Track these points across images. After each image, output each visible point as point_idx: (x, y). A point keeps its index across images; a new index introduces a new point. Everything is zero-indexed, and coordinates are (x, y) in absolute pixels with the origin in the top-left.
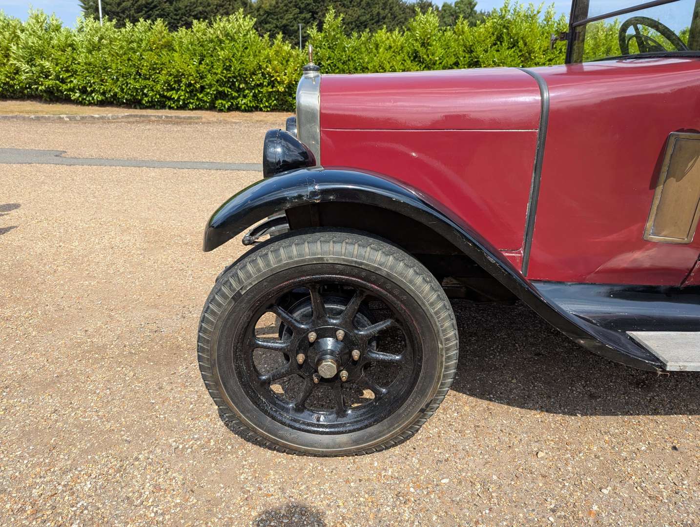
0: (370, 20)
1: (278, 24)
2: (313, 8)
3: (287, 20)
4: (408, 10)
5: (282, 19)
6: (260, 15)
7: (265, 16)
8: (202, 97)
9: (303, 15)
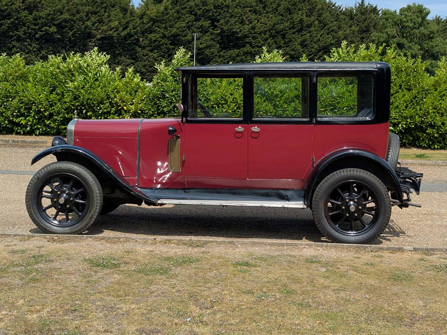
0: (290, 29)
1: (166, 33)
2: (213, 15)
3: (178, 29)
4: (343, 17)
5: (170, 27)
6: (143, 23)
7: (150, 24)
8: (50, 123)
9: (200, 23)
